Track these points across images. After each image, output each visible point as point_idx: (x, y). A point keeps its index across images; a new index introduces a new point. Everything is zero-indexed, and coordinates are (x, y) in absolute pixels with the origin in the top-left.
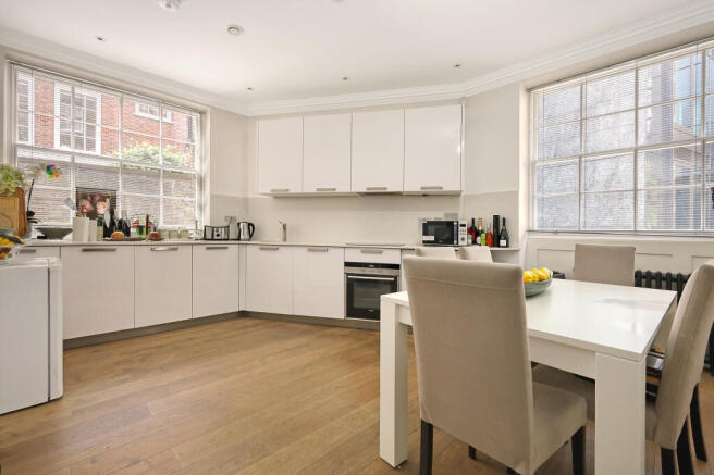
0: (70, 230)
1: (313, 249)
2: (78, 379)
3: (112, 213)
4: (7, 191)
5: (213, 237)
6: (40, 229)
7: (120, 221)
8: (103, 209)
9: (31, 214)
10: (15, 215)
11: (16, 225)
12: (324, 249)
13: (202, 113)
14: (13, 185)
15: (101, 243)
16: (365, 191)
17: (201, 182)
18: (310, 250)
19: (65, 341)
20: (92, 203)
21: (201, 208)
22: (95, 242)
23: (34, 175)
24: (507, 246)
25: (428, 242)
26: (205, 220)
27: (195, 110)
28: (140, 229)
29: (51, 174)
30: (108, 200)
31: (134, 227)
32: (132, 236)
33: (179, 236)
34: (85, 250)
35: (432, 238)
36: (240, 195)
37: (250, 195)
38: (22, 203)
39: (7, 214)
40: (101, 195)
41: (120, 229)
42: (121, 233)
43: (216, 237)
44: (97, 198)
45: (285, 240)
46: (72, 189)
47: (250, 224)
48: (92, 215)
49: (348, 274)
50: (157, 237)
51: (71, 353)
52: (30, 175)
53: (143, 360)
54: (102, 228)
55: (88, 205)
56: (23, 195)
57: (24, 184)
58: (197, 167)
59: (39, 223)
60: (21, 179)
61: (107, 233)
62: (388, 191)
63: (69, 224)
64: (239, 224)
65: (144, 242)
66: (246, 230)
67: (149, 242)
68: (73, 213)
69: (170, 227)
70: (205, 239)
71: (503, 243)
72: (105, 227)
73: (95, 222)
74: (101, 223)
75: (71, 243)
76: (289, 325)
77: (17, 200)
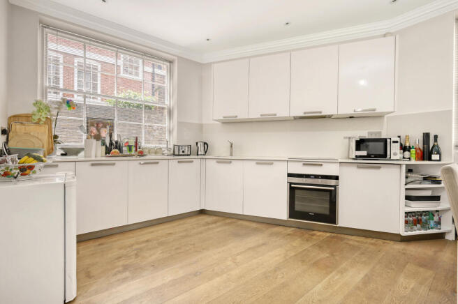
0: (83, 149)
1: (261, 162)
2: (89, 276)
3: (111, 136)
4: (39, 120)
5: (180, 153)
6: (62, 149)
7: (116, 142)
8: (104, 133)
9: (56, 137)
10: (45, 139)
11: (46, 146)
12: (269, 162)
13: (171, 62)
14: (43, 115)
15: (104, 158)
16: (302, 115)
17: (170, 113)
18: (257, 163)
19: (78, 236)
20: (97, 129)
21: (170, 132)
22: (99, 158)
23: (58, 108)
24: (440, 160)
25: (361, 157)
26: (173, 141)
27: (166, 60)
28: (130, 148)
29: (69, 106)
30: (108, 127)
31: (125, 146)
32: (125, 153)
33: (156, 153)
34: (93, 165)
35: (364, 153)
36: (197, 122)
37: (204, 122)
38: (50, 130)
39: (40, 137)
40: (103, 123)
41: (116, 148)
42: (117, 150)
43: (181, 153)
44: (101, 125)
45: (231, 155)
46: (84, 118)
47: (205, 143)
48: (98, 137)
49: (291, 184)
50: (141, 154)
51: (83, 246)
52: (56, 108)
53: (137, 255)
54: (104, 147)
55: (94, 130)
56: (51, 124)
57: (51, 115)
58: (167, 102)
59: (62, 144)
60: (49, 111)
61: (108, 151)
62: (322, 114)
63: (81, 144)
64: (197, 143)
65: (134, 158)
66: (202, 148)
67: (138, 158)
68: (85, 136)
69: (149, 146)
70: (174, 155)
71: (435, 157)
72: (106, 146)
73: (100, 142)
74: (104, 144)
75: (83, 159)
76: (240, 222)
77: (47, 126)
